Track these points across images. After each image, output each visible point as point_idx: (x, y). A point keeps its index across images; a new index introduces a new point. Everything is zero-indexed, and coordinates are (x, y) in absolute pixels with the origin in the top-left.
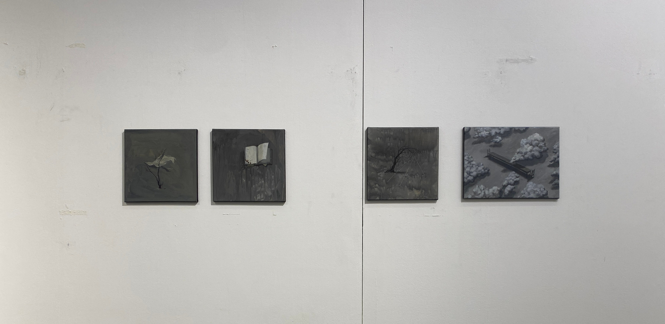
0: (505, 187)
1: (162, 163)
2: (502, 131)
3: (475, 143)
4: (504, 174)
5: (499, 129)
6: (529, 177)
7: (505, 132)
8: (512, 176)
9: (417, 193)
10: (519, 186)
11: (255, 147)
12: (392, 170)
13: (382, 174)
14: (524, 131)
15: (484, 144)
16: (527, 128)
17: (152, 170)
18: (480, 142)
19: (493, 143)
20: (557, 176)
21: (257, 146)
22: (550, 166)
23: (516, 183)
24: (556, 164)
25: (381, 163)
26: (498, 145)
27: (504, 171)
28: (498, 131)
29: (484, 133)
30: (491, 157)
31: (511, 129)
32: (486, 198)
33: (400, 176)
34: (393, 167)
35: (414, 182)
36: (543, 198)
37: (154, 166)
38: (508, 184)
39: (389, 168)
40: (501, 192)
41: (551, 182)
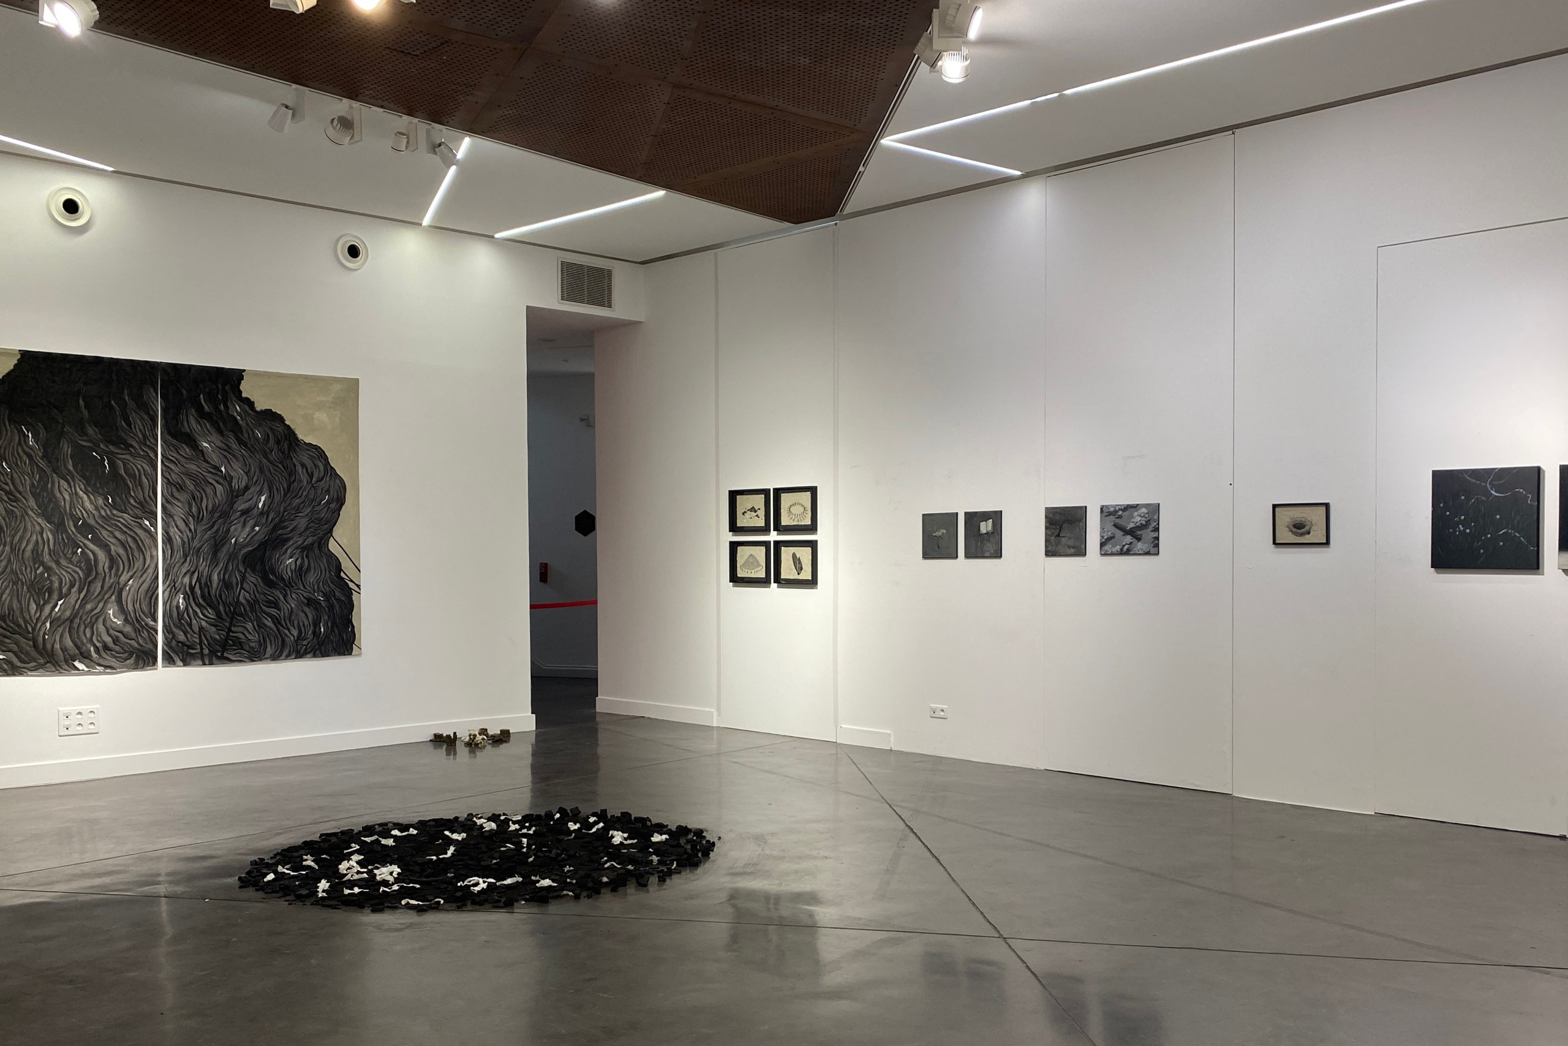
0: (1124, 546)
1: (940, 534)
2: (1123, 508)
3: (1106, 516)
4: (1124, 537)
5: (1121, 505)
6: (1139, 539)
7: (1125, 508)
8: (1128, 539)
9: (1072, 550)
10: (1132, 546)
11: (985, 522)
12: (1058, 536)
13: (1053, 538)
14: (1135, 507)
15: (1111, 516)
16: (1138, 505)
17: (935, 538)
18: (1109, 515)
19: (1117, 516)
20: (1157, 538)
22: (1152, 531)
23: (1131, 543)
24: (1157, 529)
25: (1052, 530)
26: (1120, 517)
27: (1124, 535)
28: (1120, 507)
29: (1112, 509)
30: (1115, 525)
31: (1128, 505)
32: (1112, 554)
33: (1063, 539)
34: (1059, 533)
35: (1071, 543)
36: (1148, 553)
37: (936, 536)
38: (1126, 544)
39: (1057, 534)
40: (1122, 549)
41: (1152, 543)
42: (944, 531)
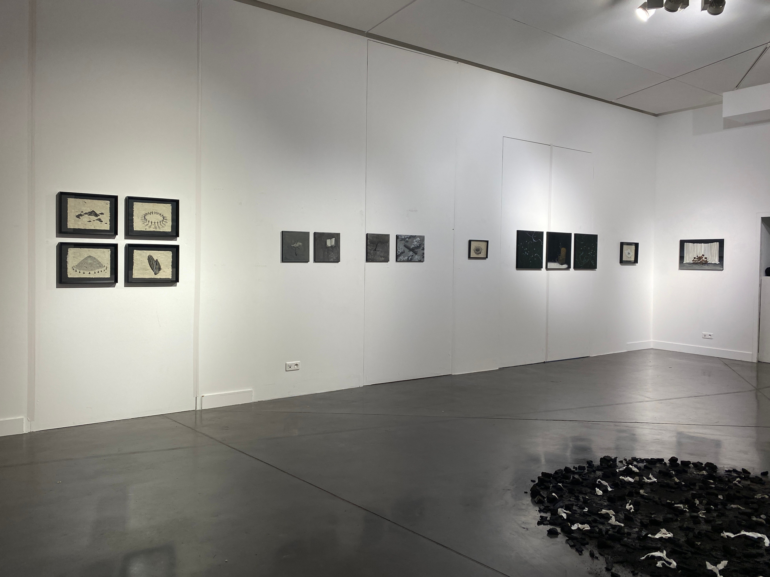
0: (409, 257)
1: (297, 245)
2: (408, 237)
3: (400, 241)
4: (409, 252)
5: (408, 236)
6: (416, 254)
7: (409, 237)
8: (411, 253)
9: (383, 259)
10: (413, 257)
11: (330, 240)
12: (375, 250)
13: (372, 251)
14: (414, 237)
15: (403, 241)
16: (416, 236)
17: (293, 248)
18: (402, 240)
19: (406, 241)
20: (424, 253)
21: (331, 239)
22: (422, 250)
23: (412, 256)
24: (423, 249)
25: (372, 247)
26: (407, 242)
27: (409, 251)
28: (407, 237)
29: (403, 237)
30: (405, 246)
31: (411, 236)
32: (404, 261)
33: (378, 252)
34: (376, 249)
35: (382, 254)
36: (420, 261)
37: (294, 247)
38: (410, 256)
40: (408, 259)
41: (422, 256)
42: (301, 244)
